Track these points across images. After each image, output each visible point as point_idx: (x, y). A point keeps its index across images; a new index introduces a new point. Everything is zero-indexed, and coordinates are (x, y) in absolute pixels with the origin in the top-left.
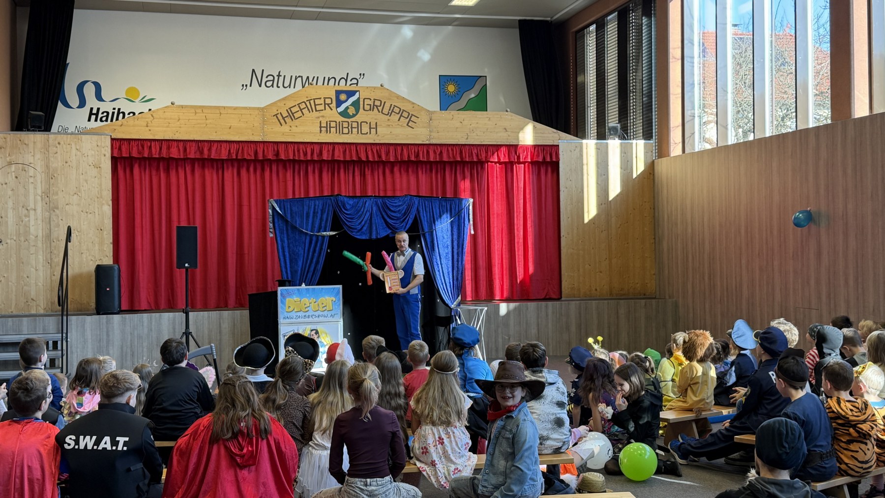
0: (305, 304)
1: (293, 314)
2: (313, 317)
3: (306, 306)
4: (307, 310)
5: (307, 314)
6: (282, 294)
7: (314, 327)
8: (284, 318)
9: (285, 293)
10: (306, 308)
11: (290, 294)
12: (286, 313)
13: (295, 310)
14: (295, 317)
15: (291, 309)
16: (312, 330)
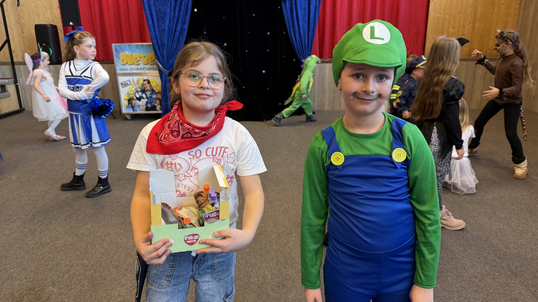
0: (136, 59)
1: (127, 67)
2: (145, 69)
3: (137, 60)
4: (138, 63)
5: (139, 67)
6: (116, 50)
7: (146, 78)
8: (120, 70)
9: (118, 48)
10: (137, 62)
11: (123, 50)
12: (121, 66)
13: (129, 63)
14: (129, 69)
15: (125, 62)
16: (145, 80)
